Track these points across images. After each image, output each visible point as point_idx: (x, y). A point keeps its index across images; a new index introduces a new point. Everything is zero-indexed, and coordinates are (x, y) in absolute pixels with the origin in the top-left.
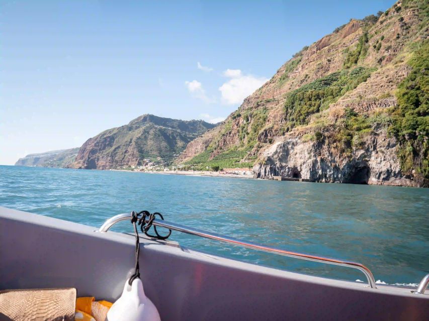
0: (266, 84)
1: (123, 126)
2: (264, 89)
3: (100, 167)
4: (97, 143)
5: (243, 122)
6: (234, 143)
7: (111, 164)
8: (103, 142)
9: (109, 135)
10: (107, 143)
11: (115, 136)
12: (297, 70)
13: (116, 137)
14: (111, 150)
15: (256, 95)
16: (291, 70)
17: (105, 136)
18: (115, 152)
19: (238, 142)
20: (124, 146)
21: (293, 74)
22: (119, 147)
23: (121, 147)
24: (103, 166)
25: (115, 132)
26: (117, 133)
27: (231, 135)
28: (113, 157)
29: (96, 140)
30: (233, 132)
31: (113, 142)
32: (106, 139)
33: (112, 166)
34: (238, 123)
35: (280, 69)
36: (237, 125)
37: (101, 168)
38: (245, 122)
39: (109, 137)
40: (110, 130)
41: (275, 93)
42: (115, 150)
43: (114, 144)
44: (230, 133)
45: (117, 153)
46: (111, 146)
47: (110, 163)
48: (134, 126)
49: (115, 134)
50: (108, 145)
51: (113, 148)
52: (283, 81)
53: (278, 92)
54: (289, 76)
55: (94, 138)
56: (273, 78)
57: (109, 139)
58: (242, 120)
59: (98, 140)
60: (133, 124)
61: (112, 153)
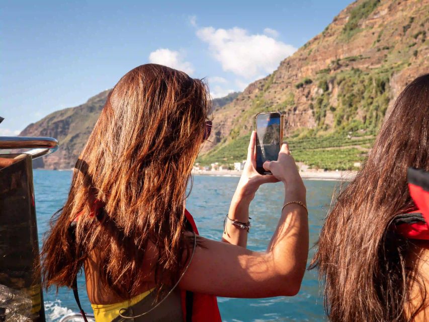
0: (316, 39)
1: (81, 106)
2: (314, 47)
3: (50, 165)
4: (45, 130)
5: (317, 93)
6: (303, 124)
7: (67, 161)
8: (53, 129)
9: (60, 119)
10: (59, 130)
11: (70, 120)
12: (375, 14)
13: (72, 122)
14: (66, 139)
15: (301, 55)
16: (365, 15)
17: (56, 120)
18: (73, 143)
19: (312, 124)
20: (85, 133)
21: (367, 22)
22: (77, 136)
23: (81, 135)
24: (55, 163)
25: (69, 114)
26: (73, 115)
27: (297, 112)
28: (69, 150)
29: (40, 125)
30: (301, 108)
31: (68, 128)
32: (57, 125)
33: (69, 163)
34: (309, 93)
35: (339, 16)
36: (307, 97)
37: (52, 167)
38: (321, 91)
39: (62, 121)
40: (61, 111)
41: (340, 51)
42: (72, 140)
43: (70, 130)
44: (295, 110)
45: (75, 144)
46: (66, 135)
47: (65, 158)
48: (97, 105)
49: (70, 117)
50: (61, 132)
51: (69, 137)
52: (352, 32)
53: (345, 48)
54: (361, 25)
55: (36, 123)
56: (327, 29)
57: (61, 125)
58: (316, 89)
59: (45, 125)
60: (96, 103)
61: (68, 144)
